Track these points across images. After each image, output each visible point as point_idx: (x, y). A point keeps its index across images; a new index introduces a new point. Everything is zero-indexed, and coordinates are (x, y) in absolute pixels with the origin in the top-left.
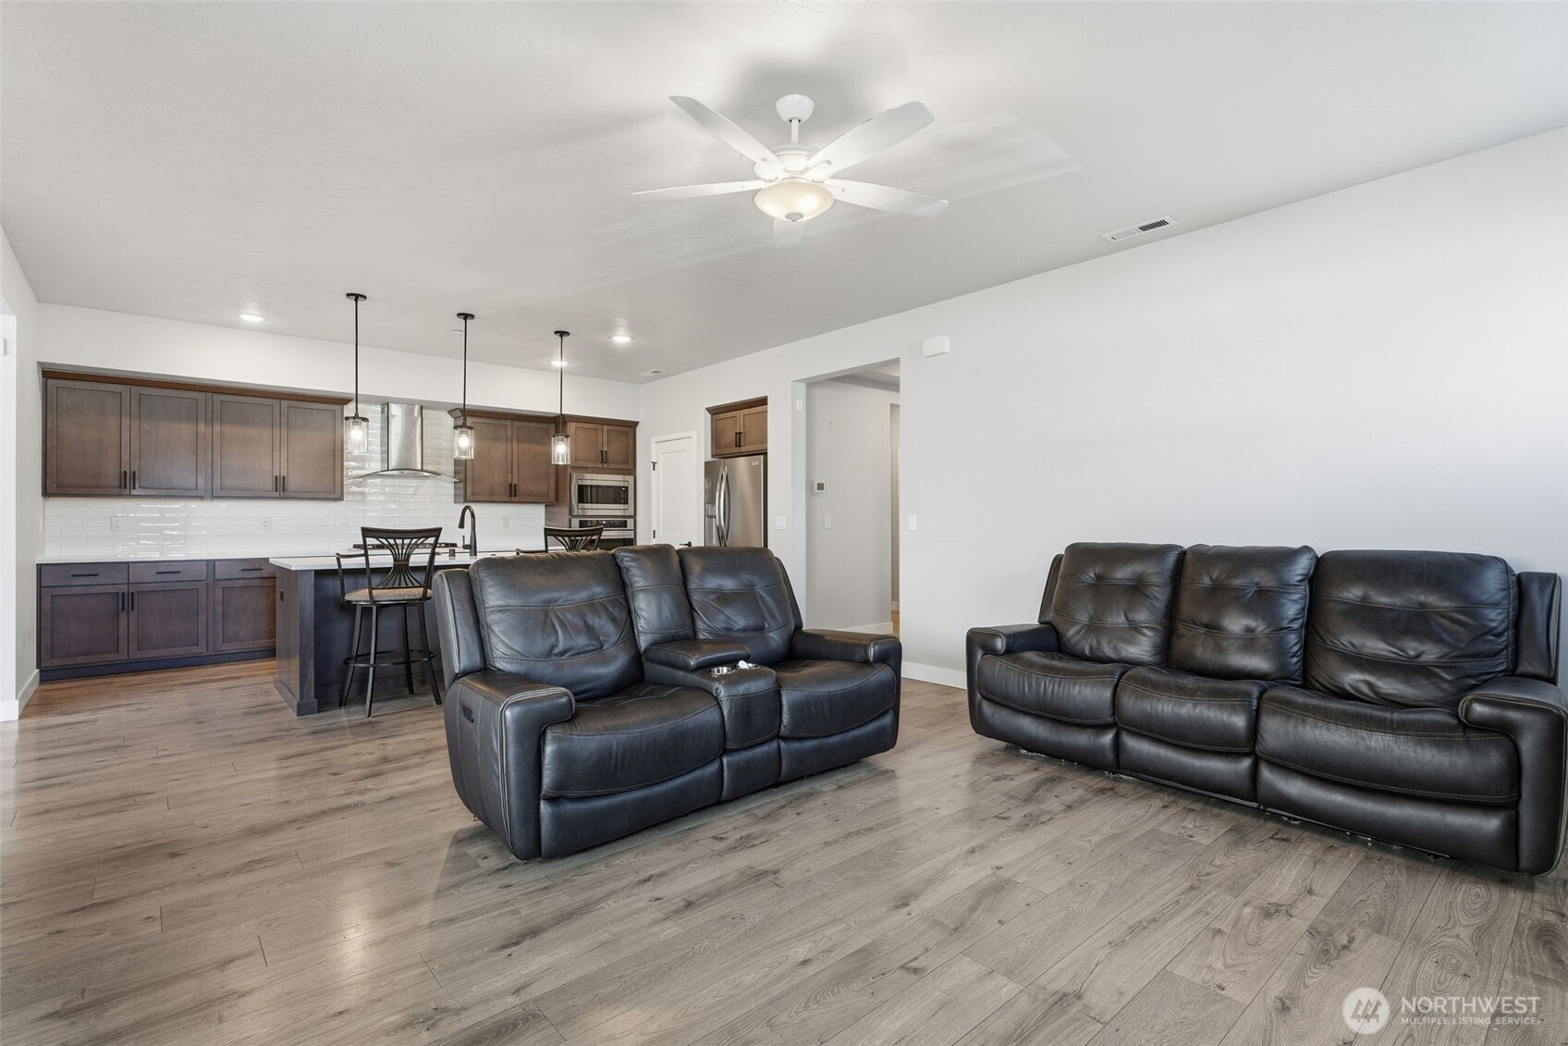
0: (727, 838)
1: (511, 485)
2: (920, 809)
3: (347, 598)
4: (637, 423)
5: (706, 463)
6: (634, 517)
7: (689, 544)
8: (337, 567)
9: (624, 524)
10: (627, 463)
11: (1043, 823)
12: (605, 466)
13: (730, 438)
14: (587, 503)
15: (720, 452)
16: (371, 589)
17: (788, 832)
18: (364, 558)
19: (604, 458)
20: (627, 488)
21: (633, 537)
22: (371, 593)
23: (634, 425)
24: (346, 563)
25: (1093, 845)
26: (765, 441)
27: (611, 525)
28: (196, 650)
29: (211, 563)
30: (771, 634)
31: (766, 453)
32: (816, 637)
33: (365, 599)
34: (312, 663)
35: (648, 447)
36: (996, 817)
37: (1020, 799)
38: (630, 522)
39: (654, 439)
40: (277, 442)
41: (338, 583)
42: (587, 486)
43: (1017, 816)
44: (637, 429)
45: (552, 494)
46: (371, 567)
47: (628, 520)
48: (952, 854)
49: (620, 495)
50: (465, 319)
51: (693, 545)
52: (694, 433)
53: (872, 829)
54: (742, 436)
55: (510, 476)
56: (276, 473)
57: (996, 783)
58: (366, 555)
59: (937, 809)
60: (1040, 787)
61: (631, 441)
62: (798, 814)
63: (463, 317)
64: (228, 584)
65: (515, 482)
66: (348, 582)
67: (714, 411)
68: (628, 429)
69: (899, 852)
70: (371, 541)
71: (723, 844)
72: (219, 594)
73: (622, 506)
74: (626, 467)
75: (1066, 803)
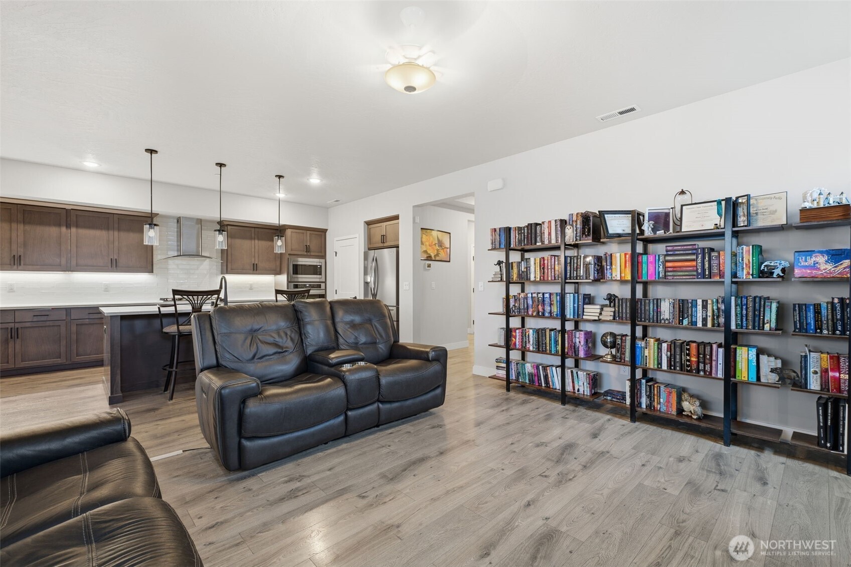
0: (367, 497)
1: (254, 264)
2: (492, 470)
3: (165, 330)
4: (327, 230)
5: (364, 252)
6: (325, 282)
7: (355, 298)
8: (158, 313)
9: (319, 286)
10: (321, 252)
11: (570, 480)
12: (309, 254)
13: (378, 238)
14: (300, 274)
15: (372, 246)
16: (178, 326)
17: (408, 491)
18: (174, 307)
19: (308, 249)
20: (321, 266)
21: (324, 293)
22: (178, 328)
23: (325, 231)
24: (164, 310)
25: (605, 497)
26: (398, 240)
27: (313, 287)
30: (380, 346)
31: (398, 247)
32: (403, 347)
33: (175, 331)
34: (119, 372)
35: (333, 243)
36: (540, 475)
37: (553, 461)
38: (323, 285)
39: (336, 239)
40: (111, 237)
41: (158, 321)
42: (299, 265)
43: (553, 475)
44: (327, 233)
45: (278, 269)
46: (178, 312)
47: (322, 284)
48: (514, 508)
49: (316, 270)
50: (220, 167)
51: (358, 298)
52: (357, 235)
53: (462, 487)
54: (385, 237)
55: (253, 259)
57: (537, 449)
58: (175, 305)
59: (503, 470)
60: (564, 451)
61: (323, 239)
62: (414, 475)
63: (219, 165)
64: (80, 322)
65: (256, 262)
66: (165, 321)
67: (368, 223)
68: (321, 233)
69: (480, 506)
70: (176, 297)
71: (365, 502)
72: (74, 328)
73: (318, 276)
74: (320, 254)
75: (583, 464)
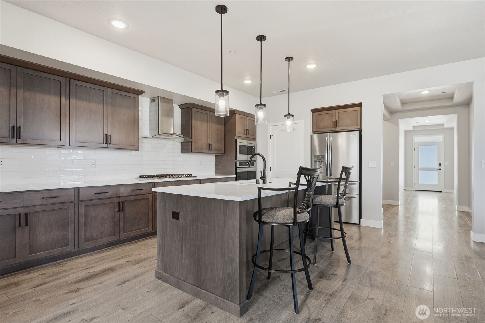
12: (247, 136)
13: (329, 123)
28: (69, 249)
29: (78, 190)
40: (106, 114)
54: (338, 122)
56: (106, 133)
64: (87, 203)
67: (314, 111)
